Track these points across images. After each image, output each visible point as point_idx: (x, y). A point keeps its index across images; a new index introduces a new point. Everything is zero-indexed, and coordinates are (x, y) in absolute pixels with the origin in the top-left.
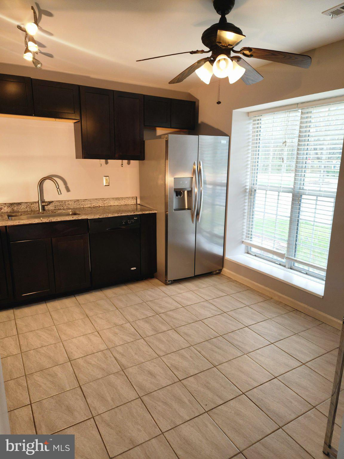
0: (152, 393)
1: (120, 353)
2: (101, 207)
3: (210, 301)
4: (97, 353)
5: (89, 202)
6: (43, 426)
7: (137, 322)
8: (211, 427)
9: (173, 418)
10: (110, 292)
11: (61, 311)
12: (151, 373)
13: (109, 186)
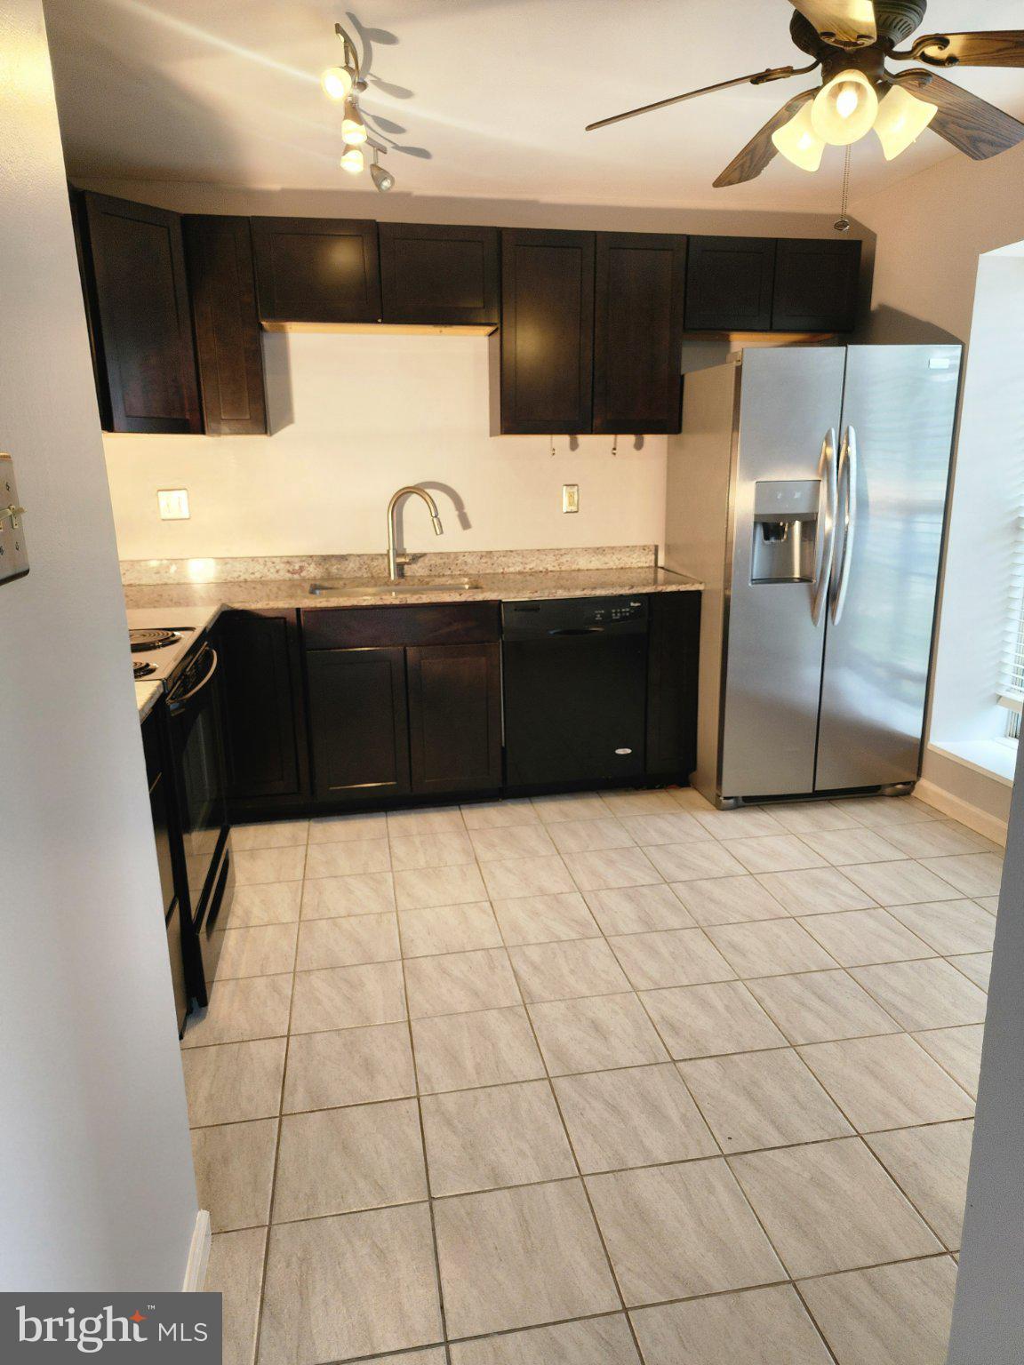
0: (585, 1076)
1: (532, 964)
2: (550, 573)
3: (845, 870)
4: (472, 953)
5: (519, 559)
6: (301, 1090)
7: (603, 894)
8: (724, 1197)
9: (622, 1148)
10: (551, 810)
11: (417, 840)
12: (596, 1026)
13: (576, 512)
